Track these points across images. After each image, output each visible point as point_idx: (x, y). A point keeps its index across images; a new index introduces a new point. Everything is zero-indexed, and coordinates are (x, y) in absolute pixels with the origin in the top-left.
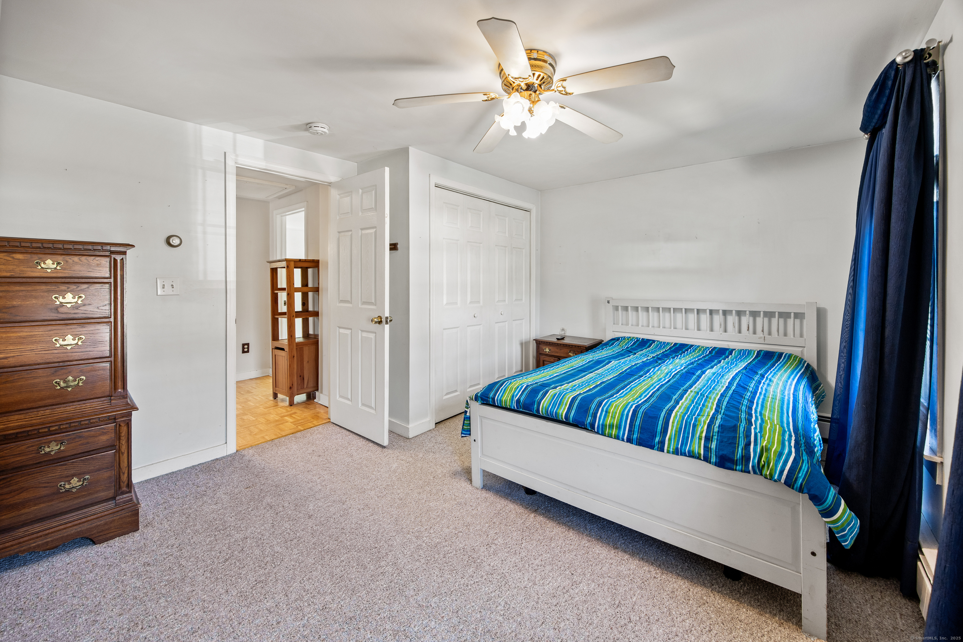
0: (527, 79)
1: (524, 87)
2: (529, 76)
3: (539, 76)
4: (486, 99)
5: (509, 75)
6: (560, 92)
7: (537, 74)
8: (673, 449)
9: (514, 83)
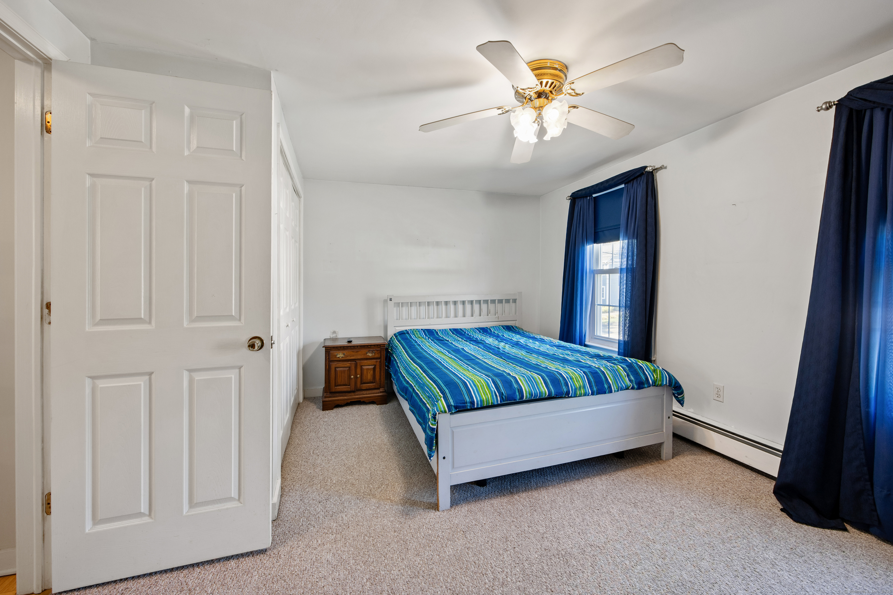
0: (534, 88)
1: (534, 96)
2: (537, 85)
3: (547, 83)
4: (502, 112)
5: (517, 87)
6: (570, 94)
7: (544, 81)
8: (616, 389)
9: (525, 93)
